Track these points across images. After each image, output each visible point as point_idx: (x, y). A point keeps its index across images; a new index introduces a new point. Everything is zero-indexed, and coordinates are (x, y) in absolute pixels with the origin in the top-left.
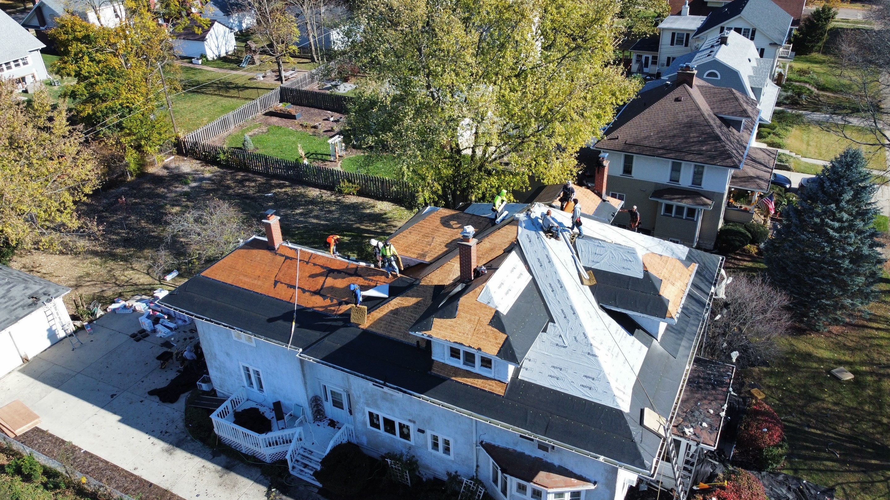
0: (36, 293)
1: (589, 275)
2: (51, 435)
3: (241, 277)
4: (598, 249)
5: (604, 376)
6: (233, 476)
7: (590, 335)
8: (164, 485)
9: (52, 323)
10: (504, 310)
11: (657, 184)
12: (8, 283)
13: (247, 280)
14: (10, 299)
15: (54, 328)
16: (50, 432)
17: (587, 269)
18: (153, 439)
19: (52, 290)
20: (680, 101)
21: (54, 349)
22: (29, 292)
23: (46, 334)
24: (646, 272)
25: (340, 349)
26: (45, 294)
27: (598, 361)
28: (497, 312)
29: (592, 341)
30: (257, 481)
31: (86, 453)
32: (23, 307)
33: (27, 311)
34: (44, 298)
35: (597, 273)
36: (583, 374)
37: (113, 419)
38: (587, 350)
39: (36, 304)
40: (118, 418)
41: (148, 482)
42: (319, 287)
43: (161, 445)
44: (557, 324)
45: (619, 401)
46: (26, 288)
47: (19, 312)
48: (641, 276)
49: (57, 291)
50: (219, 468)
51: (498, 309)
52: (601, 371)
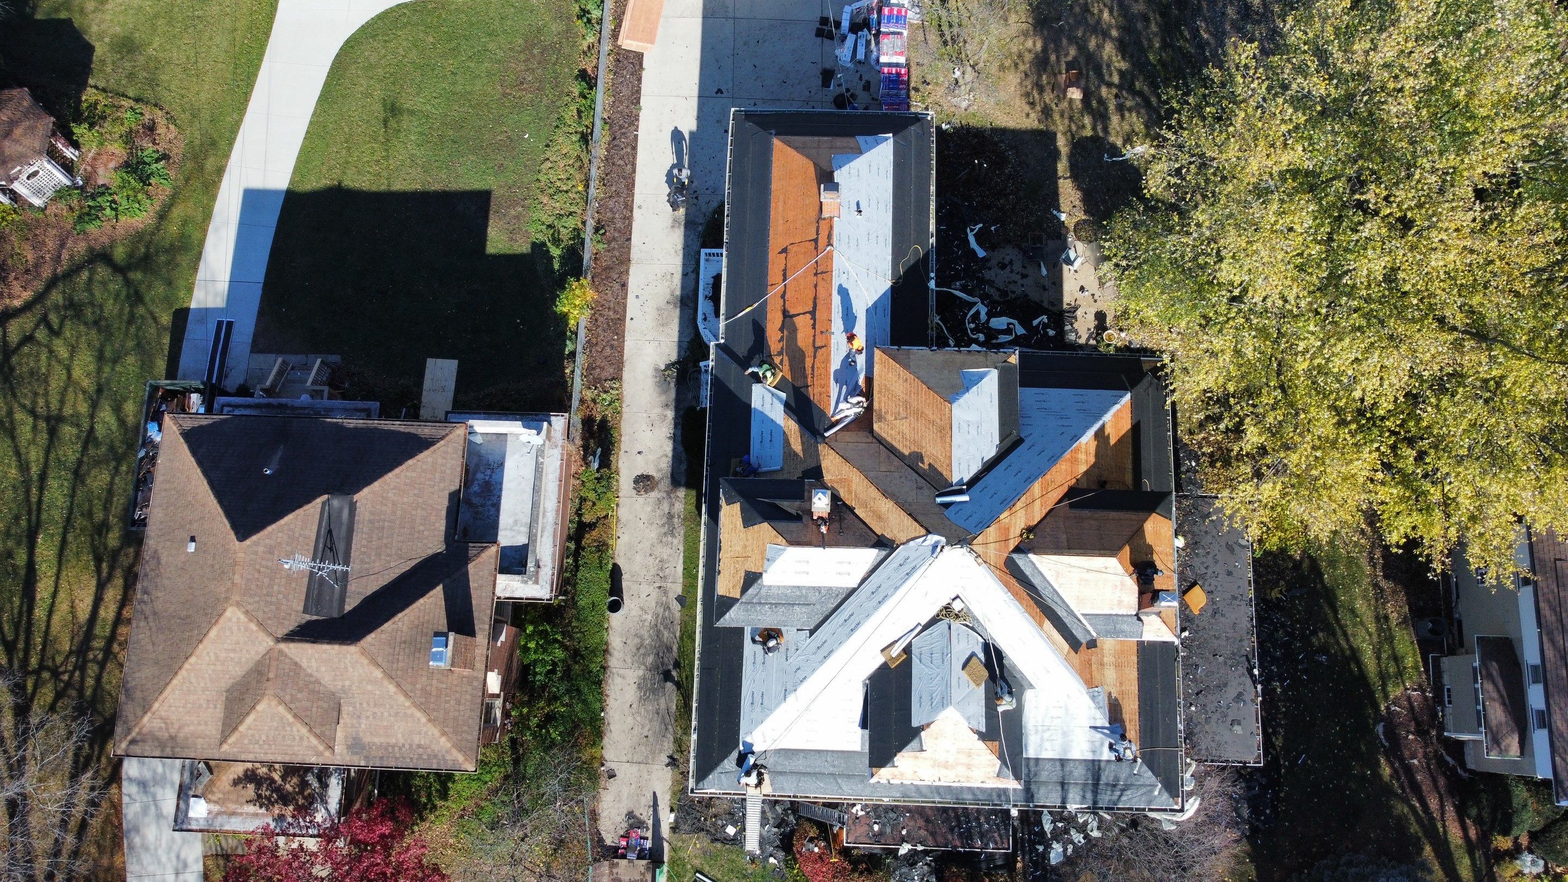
1: (899, 655)
2: (640, 80)
3: (782, 197)
4: (939, 655)
5: (767, 716)
10: (767, 580)
13: (781, 208)
16: (643, 76)
17: (907, 650)
24: (922, 728)
25: (730, 391)
27: (780, 703)
28: (761, 574)
29: (800, 691)
30: (679, 341)
31: (636, 136)
35: (905, 666)
38: (789, 687)
42: (792, 312)
44: (809, 640)
48: (915, 723)
51: (764, 575)
52: (771, 710)
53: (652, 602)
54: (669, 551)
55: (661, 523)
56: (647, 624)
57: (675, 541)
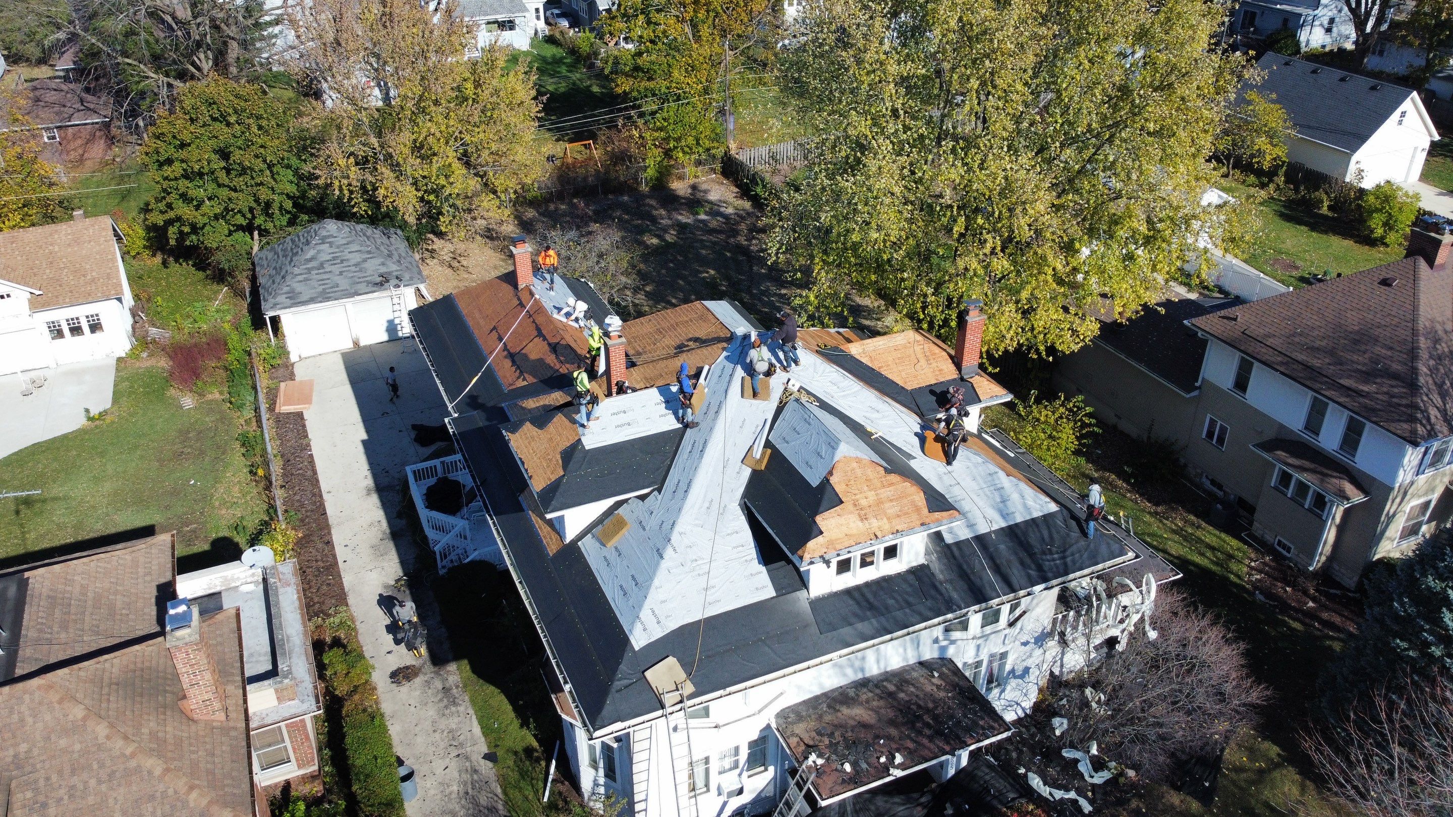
0: (390, 273)
1: (762, 455)
2: (304, 426)
4: (803, 423)
5: (649, 587)
6: (391, 545)
7: (678, 528)
8: (331, 521)
9: (397, 314)
10: (592, 444)
11: (1282, 427)
12: (369, 252)
14: (361, 271)
15: (397, 321)
16: (307, 423)
18: (368, 474)
19: (407, 276)
20: (1390, 285)
21: (391, 344)
22: (383, 270)
23: (385, 325)
24: (825, 481)
26: (397, 278)
27: (657, 565)
28: (581, 442)
29: (675, 537)
30: (403, 563)
31: (311, 456)
32: (368, 283)
33: (370, 288)
34: (394, 282)
35: (776, 458)
36: (633, 572)
37: (362, 434)
38: (660, 545)
39: (382, 285)
40: (364, 436)
41: (324, 510)
42: (518, 350)
43: (370, 482)
44: (660, 497)
45: (638, 628)
46: (383, 264)
47: (362, 287)
48: (815, 482)
49: (411, 279)
50: (388, 531)
51: (585, 439)
52: (651, 578)
53: (453, 773)
54: (456, 720)
55: (436, 700)
56: (454, 796)
57: (461, 709)
